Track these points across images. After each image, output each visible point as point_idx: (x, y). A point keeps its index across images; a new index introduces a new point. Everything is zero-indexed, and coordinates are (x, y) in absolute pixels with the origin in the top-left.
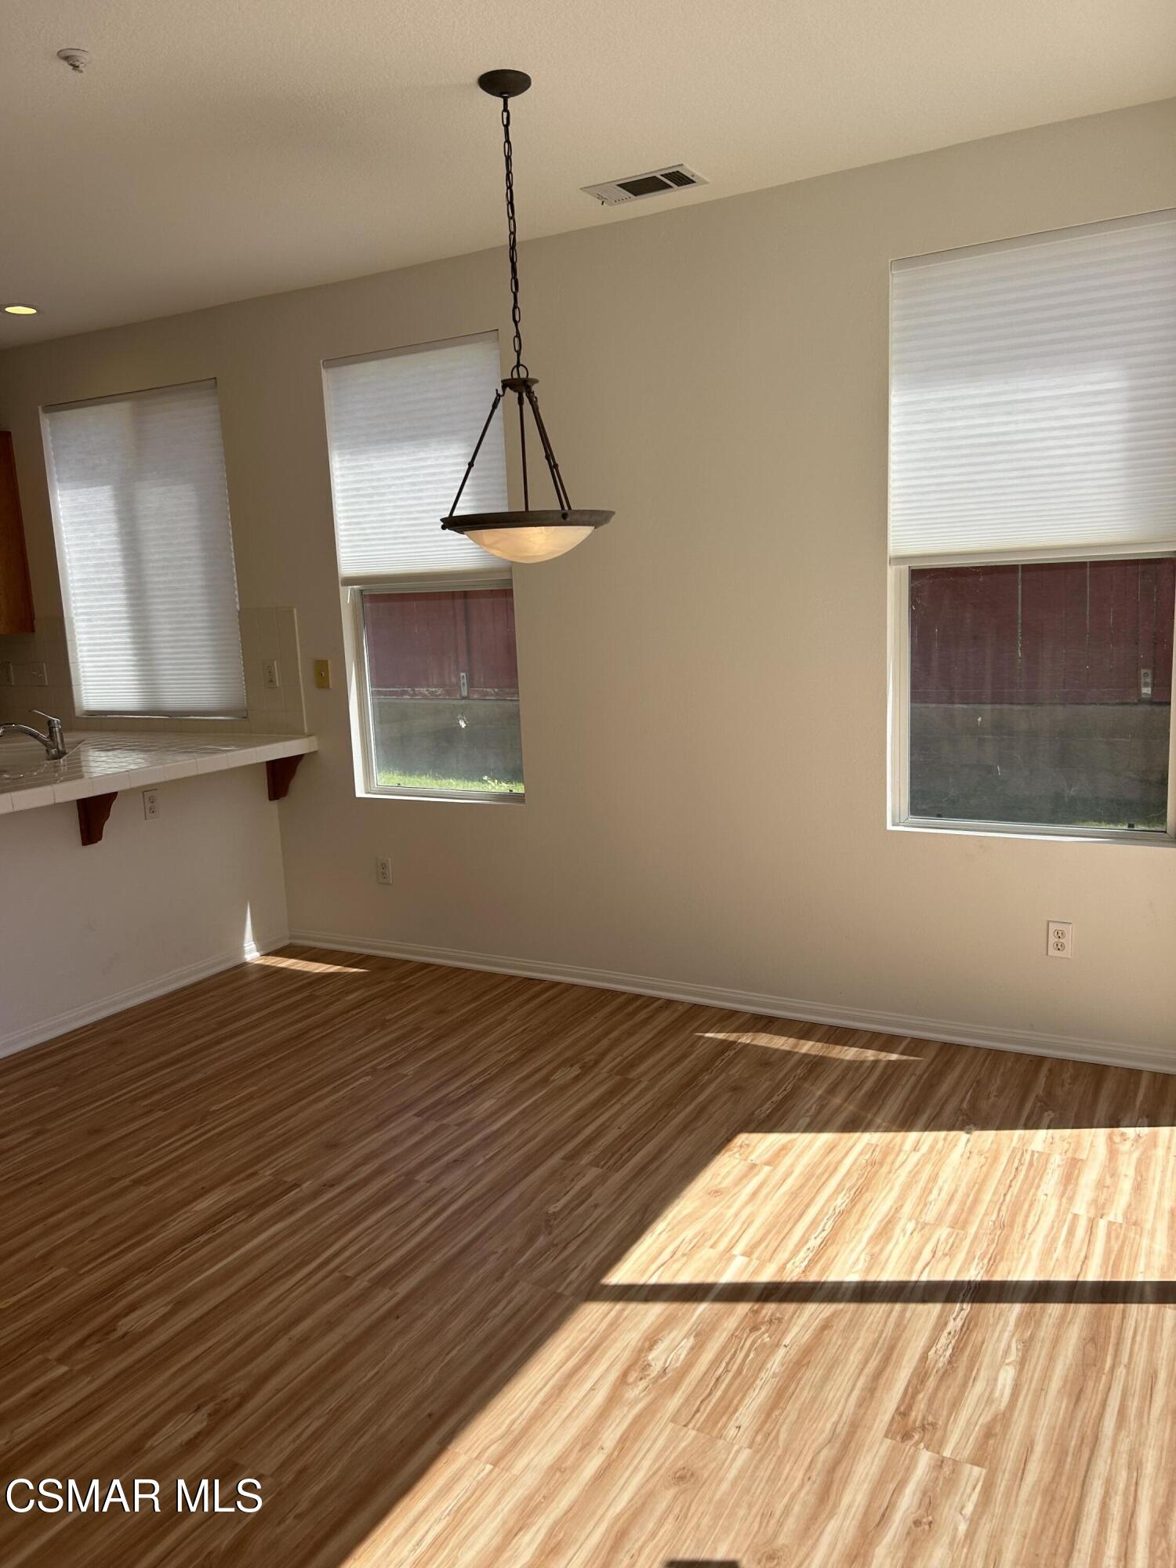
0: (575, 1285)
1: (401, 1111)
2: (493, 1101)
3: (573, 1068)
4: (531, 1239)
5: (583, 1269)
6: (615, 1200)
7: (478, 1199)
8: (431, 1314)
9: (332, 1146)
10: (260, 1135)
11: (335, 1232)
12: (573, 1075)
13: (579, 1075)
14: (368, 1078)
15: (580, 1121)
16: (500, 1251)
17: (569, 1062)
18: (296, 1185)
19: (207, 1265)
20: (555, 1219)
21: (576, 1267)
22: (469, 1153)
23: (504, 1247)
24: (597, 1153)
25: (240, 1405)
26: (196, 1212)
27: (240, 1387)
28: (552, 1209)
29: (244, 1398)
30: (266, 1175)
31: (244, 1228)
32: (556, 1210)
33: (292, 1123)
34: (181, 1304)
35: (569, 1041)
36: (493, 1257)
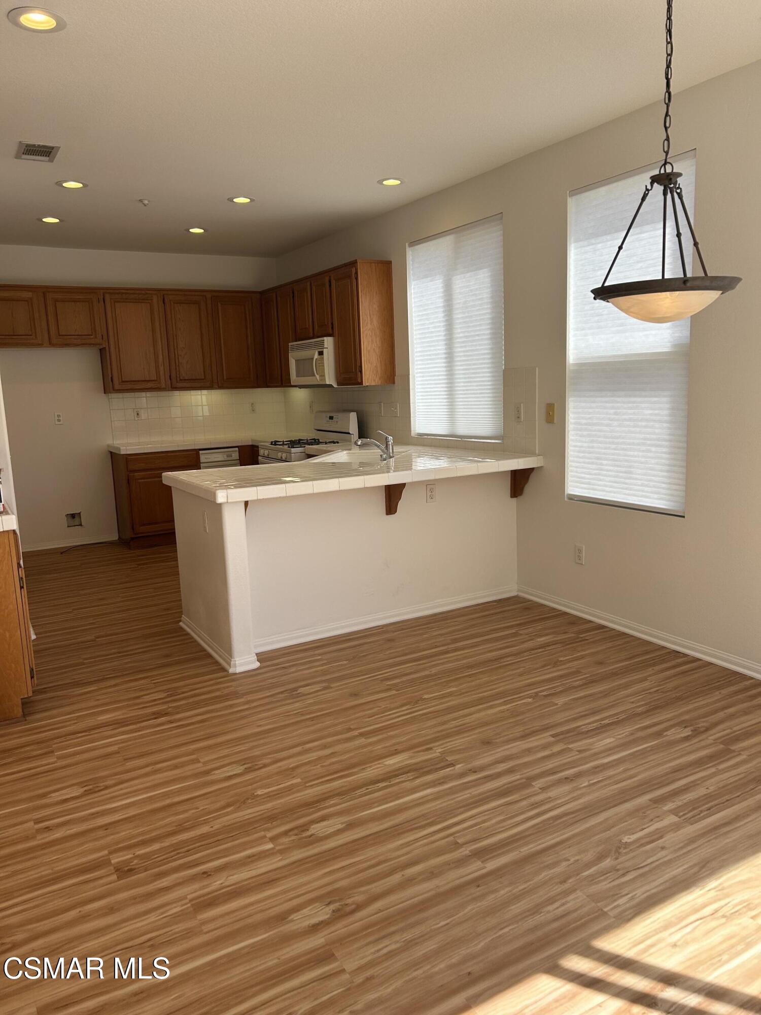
0: (619, 909)
1: (543, 730)
2: (612, 740)
3: (687, 729)
4: (601, 857)
5: (632, 898)
6: (682, 848)
7: (572, 813)
8: (502, 892)
9: (487, 743)
10: (444, 723)
11: (464, 806)
12: (683, 735)
13: (689, 736)
14: (530, 700)
15: (674, 774)
16: (572, 860)
17: (684, 724)
18: (452, 765)
19: (376, 805)
20: (625, 848)
21: (627, 894)
22: (579, 775)
23: (577, 858)
24: (680, 803)
25: (353, 912)
26: (385, 765)
27: (359, 898)
28: (626, 839)
29: (359, 907)
30: (437, 752)
31: (408, 785)
32: (629, 841)
33: (467, 720)
34: (350, 826)
35: (691, 707)
36: (564, 864)
